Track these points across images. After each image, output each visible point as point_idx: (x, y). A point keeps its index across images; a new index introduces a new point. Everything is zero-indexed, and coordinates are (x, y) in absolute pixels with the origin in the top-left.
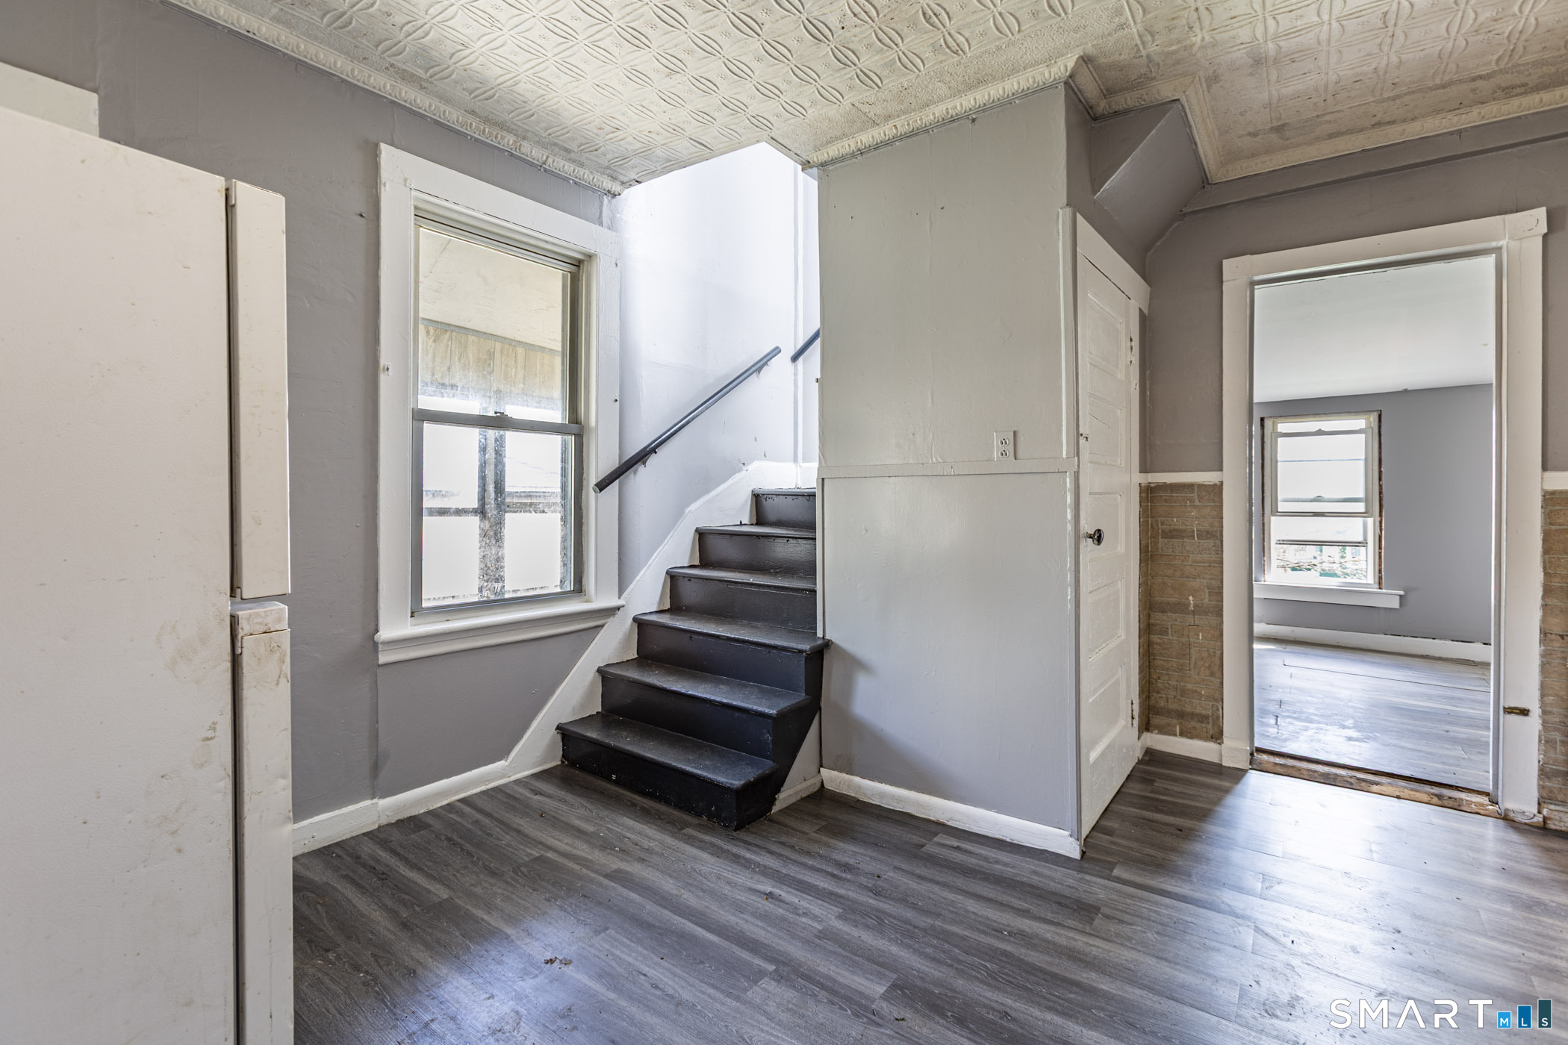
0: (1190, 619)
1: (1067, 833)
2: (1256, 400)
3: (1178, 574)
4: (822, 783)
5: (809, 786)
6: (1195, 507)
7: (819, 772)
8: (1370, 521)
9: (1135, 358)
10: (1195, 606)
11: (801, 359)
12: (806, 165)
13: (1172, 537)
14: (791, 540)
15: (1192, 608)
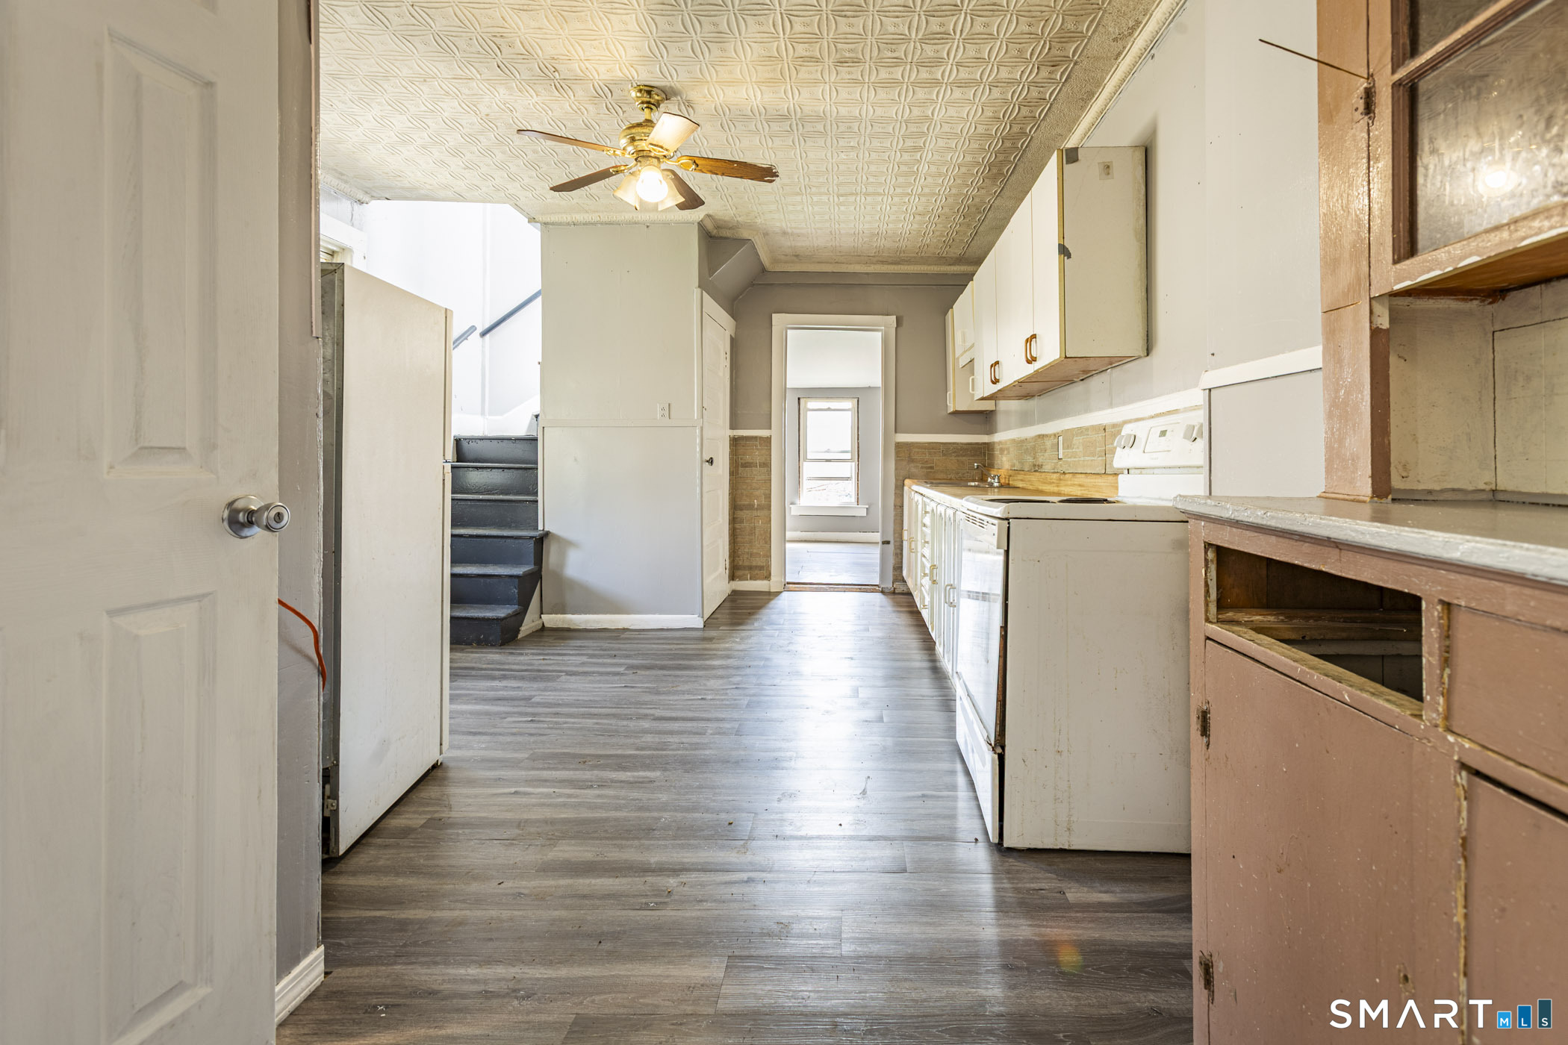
0: (755, 513)
1: (696, 616)
2: (787, 387)
3: (749, 488)
4: (543, 624)
5: (537, 625)
6: (758, 449)
7: (541, 617)
8: (854, 463)
9: (728, 363)
10: (758, 505)
11: (488, 336)
12: (532, 220)
13: (746, 467)
14: (505, 470)
15: (756, 507)
